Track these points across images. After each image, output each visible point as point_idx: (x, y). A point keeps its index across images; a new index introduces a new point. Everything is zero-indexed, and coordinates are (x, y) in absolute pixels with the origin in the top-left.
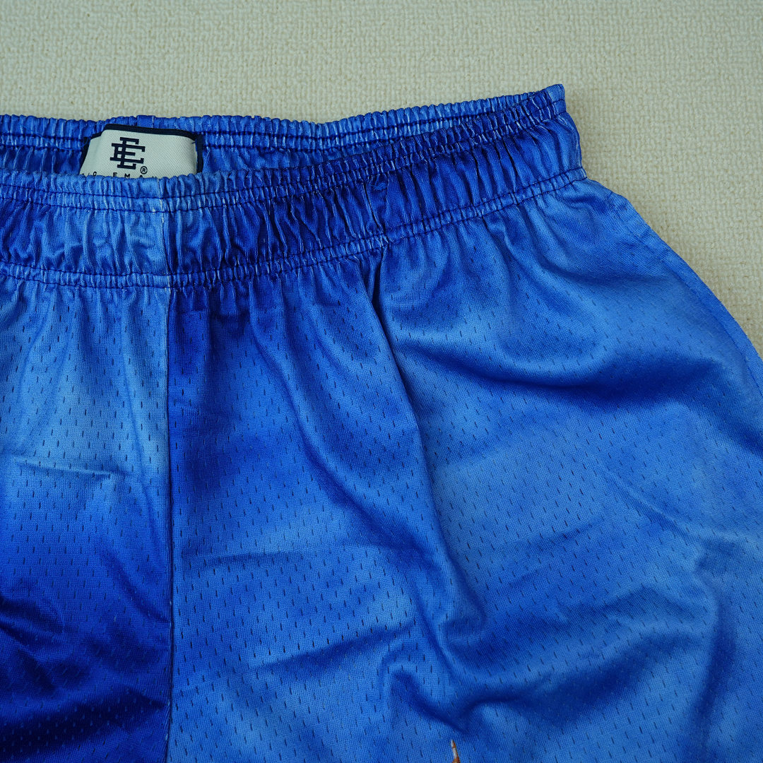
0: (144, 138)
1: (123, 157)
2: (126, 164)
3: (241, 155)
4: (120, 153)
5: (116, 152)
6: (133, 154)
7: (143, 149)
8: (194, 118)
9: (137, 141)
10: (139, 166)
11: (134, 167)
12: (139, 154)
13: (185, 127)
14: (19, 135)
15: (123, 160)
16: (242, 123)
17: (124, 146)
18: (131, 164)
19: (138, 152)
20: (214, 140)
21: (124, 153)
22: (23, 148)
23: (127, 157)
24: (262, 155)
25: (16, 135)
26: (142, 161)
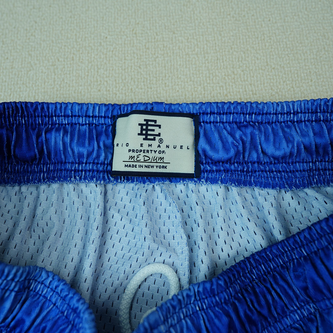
0: (160, 119)
1: (147, 132)
2: (149, 137)
3: (225, 128)
4: (144, 130)
5: (142, 130)
6: (153, 130)
7: (159, 126)
8: (192, 104)
9: (155, 121)
10: (157, 138)
11: (154, 139)
12: (157, 130)
13: (186, 110)
14: (68, 116)
15: (147, 135)
16: (226, 107)
17: (147, 125)
18: (152, 137)
19: (156, 129)
20: (207, 118)
21: (147, 130)
22: (72, 125)
23: (149, 132)
24: (239, 128)
25: (66, 116)
26: (159, 135)
